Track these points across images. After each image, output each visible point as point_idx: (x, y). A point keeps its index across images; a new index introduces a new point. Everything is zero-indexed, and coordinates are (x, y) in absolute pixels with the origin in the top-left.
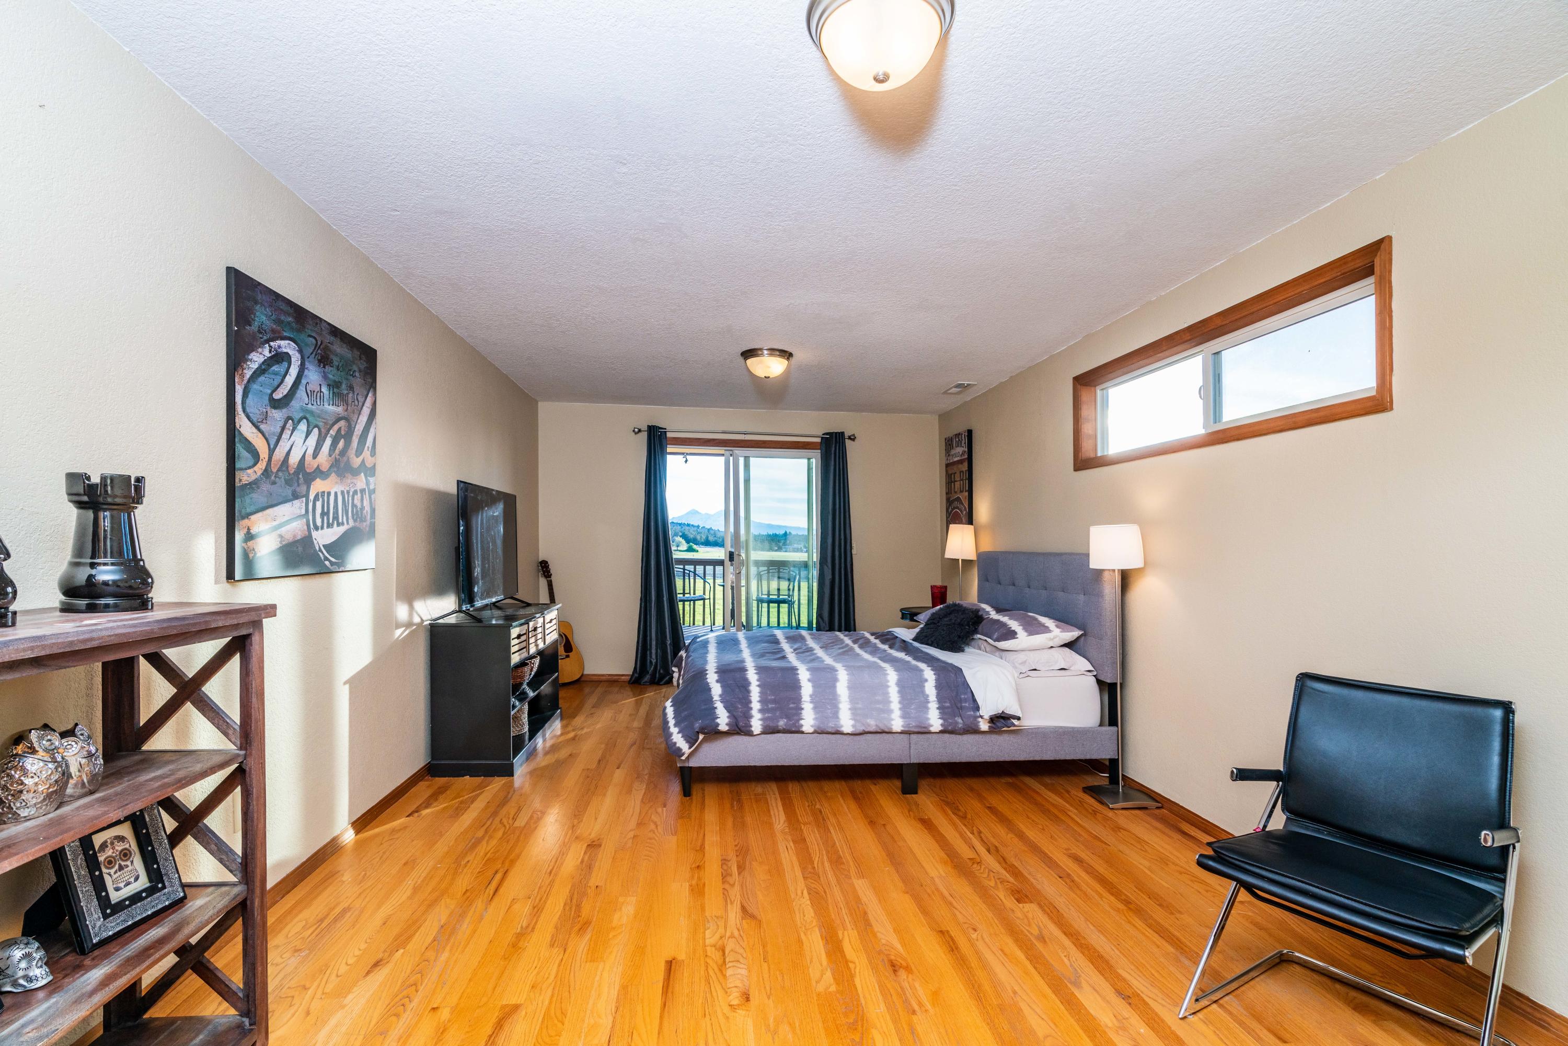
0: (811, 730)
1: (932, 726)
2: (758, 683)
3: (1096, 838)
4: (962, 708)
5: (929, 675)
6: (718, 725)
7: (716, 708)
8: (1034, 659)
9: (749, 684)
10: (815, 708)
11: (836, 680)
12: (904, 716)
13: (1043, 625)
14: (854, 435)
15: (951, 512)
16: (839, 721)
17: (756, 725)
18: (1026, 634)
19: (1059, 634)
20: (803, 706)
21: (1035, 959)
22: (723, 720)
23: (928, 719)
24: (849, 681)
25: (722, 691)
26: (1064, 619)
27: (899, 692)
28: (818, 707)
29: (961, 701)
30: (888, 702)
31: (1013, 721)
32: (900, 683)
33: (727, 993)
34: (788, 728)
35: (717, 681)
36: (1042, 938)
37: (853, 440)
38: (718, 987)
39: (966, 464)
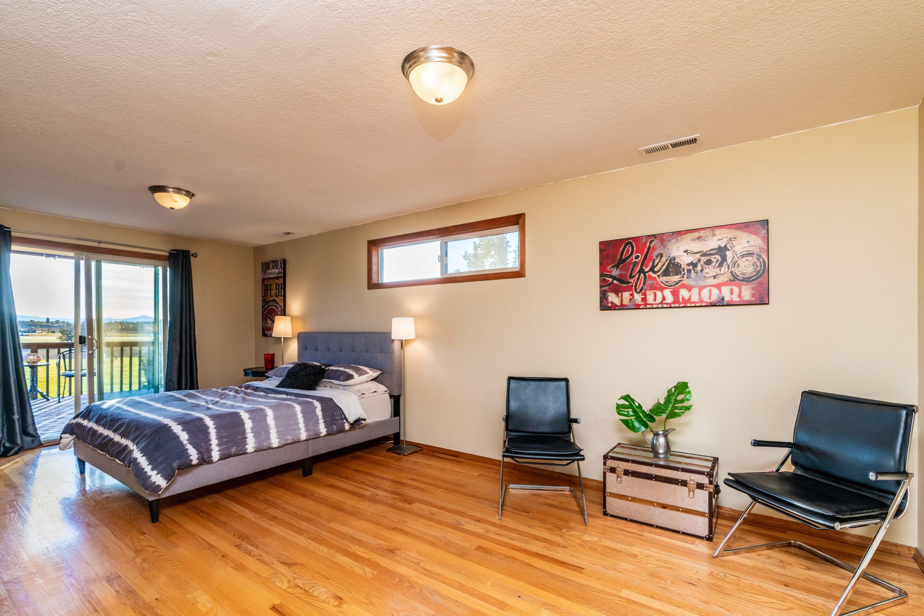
0: (253, 450)
1: (321, 433)
2: (214, 426)
3: (411, 469)
4: (336, 419)
5: (317, 404)
6: (192, 461)
7: (187, 449)
8: (363, 387)
9: (208, 428)
10: (255, 436)
11: (266, 415)
12: (306, 431)
13: (363, 370)
14: (196, 253)
15: (267, 308)
16: (270, 441)
17: (215, 455)
18: (358, 376)
19: (373, 374)
20: (247, 436)
21: (438, 522)
22: (194, 455)
23: (320, 429)
24: (274, 415)
25: (189, 436)
26: (372, 367)
27: (303, 417)
28: (256, 435)
29: (335, 416)
30: (297, 423)
31: (362, 421)
32: (303, 412)
33: (326, 603)
34: (238, 452)
35: (183, 430)
36: (432, 514)
37: (196, 257)
38: (318, 603)
39: (282, 280)
